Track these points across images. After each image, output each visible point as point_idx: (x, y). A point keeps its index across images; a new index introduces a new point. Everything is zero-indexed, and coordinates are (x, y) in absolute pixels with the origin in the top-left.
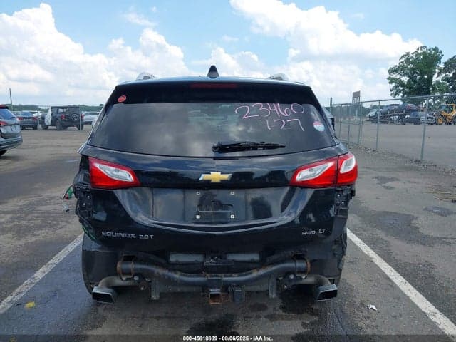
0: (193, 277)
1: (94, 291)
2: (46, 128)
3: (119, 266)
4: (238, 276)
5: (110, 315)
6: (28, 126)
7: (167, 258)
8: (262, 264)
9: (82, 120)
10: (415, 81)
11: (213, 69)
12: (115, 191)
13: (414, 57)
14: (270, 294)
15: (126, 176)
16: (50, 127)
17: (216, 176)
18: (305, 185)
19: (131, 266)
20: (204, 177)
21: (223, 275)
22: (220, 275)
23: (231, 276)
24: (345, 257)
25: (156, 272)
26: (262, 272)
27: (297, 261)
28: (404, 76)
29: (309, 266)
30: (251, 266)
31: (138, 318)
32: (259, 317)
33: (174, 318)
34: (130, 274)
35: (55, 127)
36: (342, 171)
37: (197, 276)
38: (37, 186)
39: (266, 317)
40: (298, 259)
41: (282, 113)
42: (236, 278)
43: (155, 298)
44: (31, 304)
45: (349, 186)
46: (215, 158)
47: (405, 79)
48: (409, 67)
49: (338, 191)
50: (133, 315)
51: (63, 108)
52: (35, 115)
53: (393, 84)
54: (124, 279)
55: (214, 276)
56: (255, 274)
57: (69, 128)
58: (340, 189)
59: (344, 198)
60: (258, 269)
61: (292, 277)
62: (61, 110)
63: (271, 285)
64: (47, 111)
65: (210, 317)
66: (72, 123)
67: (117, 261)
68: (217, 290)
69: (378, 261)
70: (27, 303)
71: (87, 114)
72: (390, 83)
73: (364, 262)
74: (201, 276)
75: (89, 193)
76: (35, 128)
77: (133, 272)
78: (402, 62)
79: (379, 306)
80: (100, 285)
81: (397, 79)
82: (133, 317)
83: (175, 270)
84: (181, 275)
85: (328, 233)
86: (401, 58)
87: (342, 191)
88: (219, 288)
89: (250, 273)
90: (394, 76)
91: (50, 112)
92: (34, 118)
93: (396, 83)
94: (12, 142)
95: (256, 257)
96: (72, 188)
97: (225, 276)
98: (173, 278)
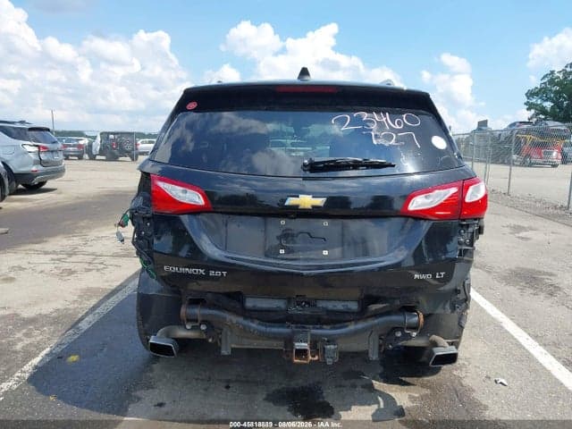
0: (274, 327)
1: (151, 341)
2: (93, 158)
3: (183, 310)
4: (331, 329)
5: (168, 375)
6: (72, 156)
7: (242, 302)
8: (361, 314)
9: (137, 149)
10: (561, 108)
11: (304, 72)
12: (181, 216)
13: (561, 76)
14: (370, 355)
15: (194, 198)
16: (98, 157)
17: (306, 201)
18: (419, 216)
19: (198, 311)
20: (291, 201)
21: (311, 326)
22: (307, 326)
23: (321, 328)
24: (468, 311)
25: (228, 320)
26: (360, 325)
27: (406, 313)
28: (546, 100)
29: (422, 320)
30: (348, 317)
31: (202, 380)
32: (354, 386)
33: (248, 382)
34: (197, 321)
35: (104, 158)
36: (468, 200)
37: (280, 327)
38: (82, 224)
39: (363, 387)
40: (408, 311)
41: (392, 125)
42: (327, 331)
43: (226, 354)
44: (74, 358)
45: (476, 219)
46: (305, 179)
47: (548, 105)
48: (554, 89)
49: (462, 226)
50: (196, 377)
51: (114, 134)
52: (81, 142)
53: (533, 111)
54: (188, 327)
55: (300, 328)
56: (352, 327)
57: (121, 159)
58: (465, 223)
59: (470, 235)
60: (356, 320)
61: (399, 334)
62: (112, 136)
63: (371, 343)
64: (95, 138)
65: (292, 383)
66: (124, 152)
67: (181, 304)
68: (303, 344)
69: (510, 327)
70: (70, 356)
71: (142, 143)
72: (528, 109)
73: (492, 327)
74: (283, 327)
75: (149, 219)
76: (80, 158)
77: (200, 319)
78: (545, 83)
79: (511, 381)
80: (158, 334)
81: (537, 105)
82: (197, 379)
83: (252, 318)
84: (259, 324)
85: (447, 279)
86: (543, 78)
87: (468, 226)
88: (306, 342)
89: (347, 326)
90: (534, 101)
91: (99, 139)
92: (80, 146)
93: (536, 109)
94: (53, 172)
95: (354, 306)
96: (128, 214)
97: (314, 328)
98: (250, 327)
